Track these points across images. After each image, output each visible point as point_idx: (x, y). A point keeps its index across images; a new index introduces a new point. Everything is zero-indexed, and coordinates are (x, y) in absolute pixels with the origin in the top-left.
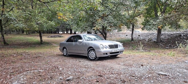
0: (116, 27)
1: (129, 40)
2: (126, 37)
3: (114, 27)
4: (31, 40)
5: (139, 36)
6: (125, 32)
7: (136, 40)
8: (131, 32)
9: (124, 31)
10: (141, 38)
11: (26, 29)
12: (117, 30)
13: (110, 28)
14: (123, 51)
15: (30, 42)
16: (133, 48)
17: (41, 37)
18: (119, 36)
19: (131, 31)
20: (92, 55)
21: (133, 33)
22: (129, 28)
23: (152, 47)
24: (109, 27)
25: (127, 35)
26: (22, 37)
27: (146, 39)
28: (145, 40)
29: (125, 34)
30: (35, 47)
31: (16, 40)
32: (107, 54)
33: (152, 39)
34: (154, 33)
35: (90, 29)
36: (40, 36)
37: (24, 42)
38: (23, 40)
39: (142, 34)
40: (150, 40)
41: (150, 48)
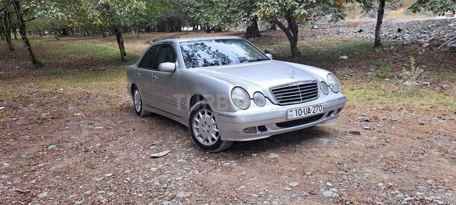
0: (327, 6)
1: (366, 45)
2: (358, 34)
3: (320, 7)
4: (102, 52)
5: (399, 30)
6: (357, 20)
7: (390, 46)
8: (375, 20)
9: (354, 18)
10: (407, 36)
11: (70, 22)
12: (329, 17)
13: (304, 11)
14: (339, 110)
15: (101, 57)
16: (379, 71)
17: (121, 44)
18: (338, 33)
19: (372, 16)
20: (206, 128)
21: (379, 22)
22: (368, 7)
23: (446, 67)
24: (302, 6)
25: (361, 31)
26: (88, 44)
27: (423, 40)
28: (421, 45)
29: (355, 25)
30: (104, 70)
31: (70, 53)
32: (263, 128)
33: (444, 42)
34: (450, 22)
35: (245, 16)
36: (119, 42)
37: (85, 56)
38: (84, 53)
39: (409, 26)
40: (435, 44)
41: (439, 72)
